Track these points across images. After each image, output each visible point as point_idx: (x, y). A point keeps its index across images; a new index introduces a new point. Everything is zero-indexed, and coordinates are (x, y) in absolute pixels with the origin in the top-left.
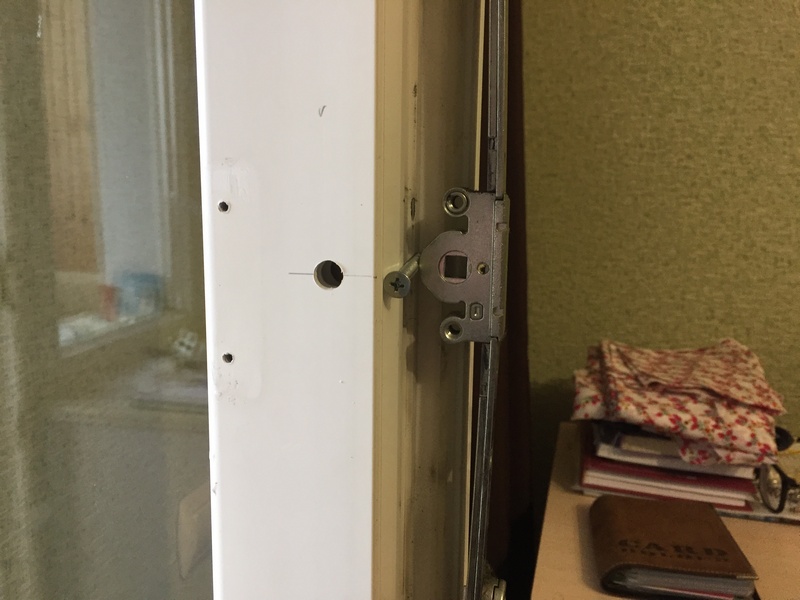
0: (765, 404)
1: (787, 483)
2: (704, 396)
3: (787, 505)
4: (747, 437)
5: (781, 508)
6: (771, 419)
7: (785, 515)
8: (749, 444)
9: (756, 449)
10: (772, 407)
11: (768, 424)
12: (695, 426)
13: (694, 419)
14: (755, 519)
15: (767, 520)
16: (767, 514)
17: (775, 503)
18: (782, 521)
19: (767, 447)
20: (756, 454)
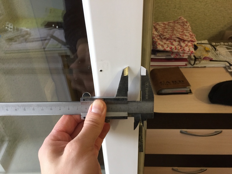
0: (192, 40)
2: (177, 40)
3: (196, 63)
4: (188, 50)
7: (195, 66)
8: (188, 52)
11: (192, 45)
12: (176, 49)
15: (190, 67)
19: (192, 52)
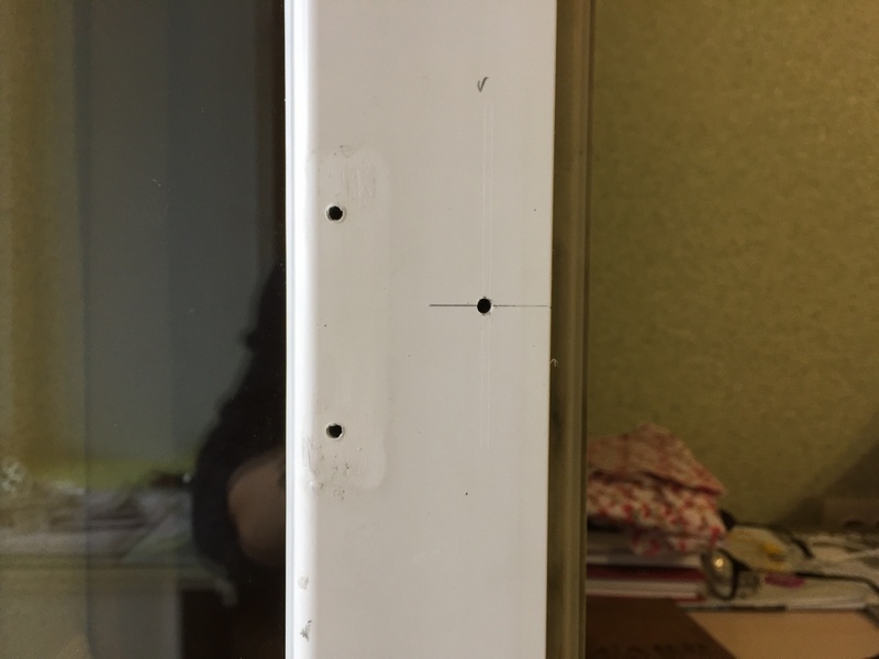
0: (707, 484)
1: (738, 567)
2: (648, 482)
4: (698, 522)
6: (714, 500)
7: (738, 602)
8: (701, 528)
9: (708, 533)
10: (713, 487)
11: (712, 506)
12: (648, 514)
13: (645, 507)
14: (709, 610)
15: (720, 609)
16: (714, 602)
17: (726, 590)
18: (736, 609)
19: (717, 529)
20: (707, 539)
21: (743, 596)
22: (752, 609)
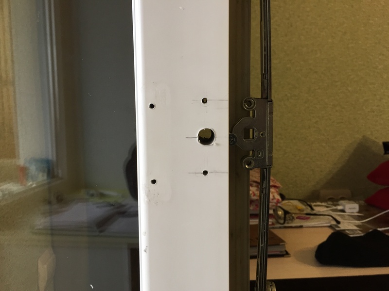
0: (275, 184)
1: (286, 212)
2: (254, 184)
3: (286, 222)
5: (284, 223)
6: (277, 190)
7: (286, 225)
8: (273, 199)
9: (275, 201)
10: (277, 185)
11: (277, 192)
12: (254, 195)
13: (253, 193)
14: (276, 228)
15: (280, 228)
16: (279, 225)
17: (282, 221)
18: (285, 227)
19: (278, 200)
20: (275, 203)
21: (288, 223)
22: (291, 227)
